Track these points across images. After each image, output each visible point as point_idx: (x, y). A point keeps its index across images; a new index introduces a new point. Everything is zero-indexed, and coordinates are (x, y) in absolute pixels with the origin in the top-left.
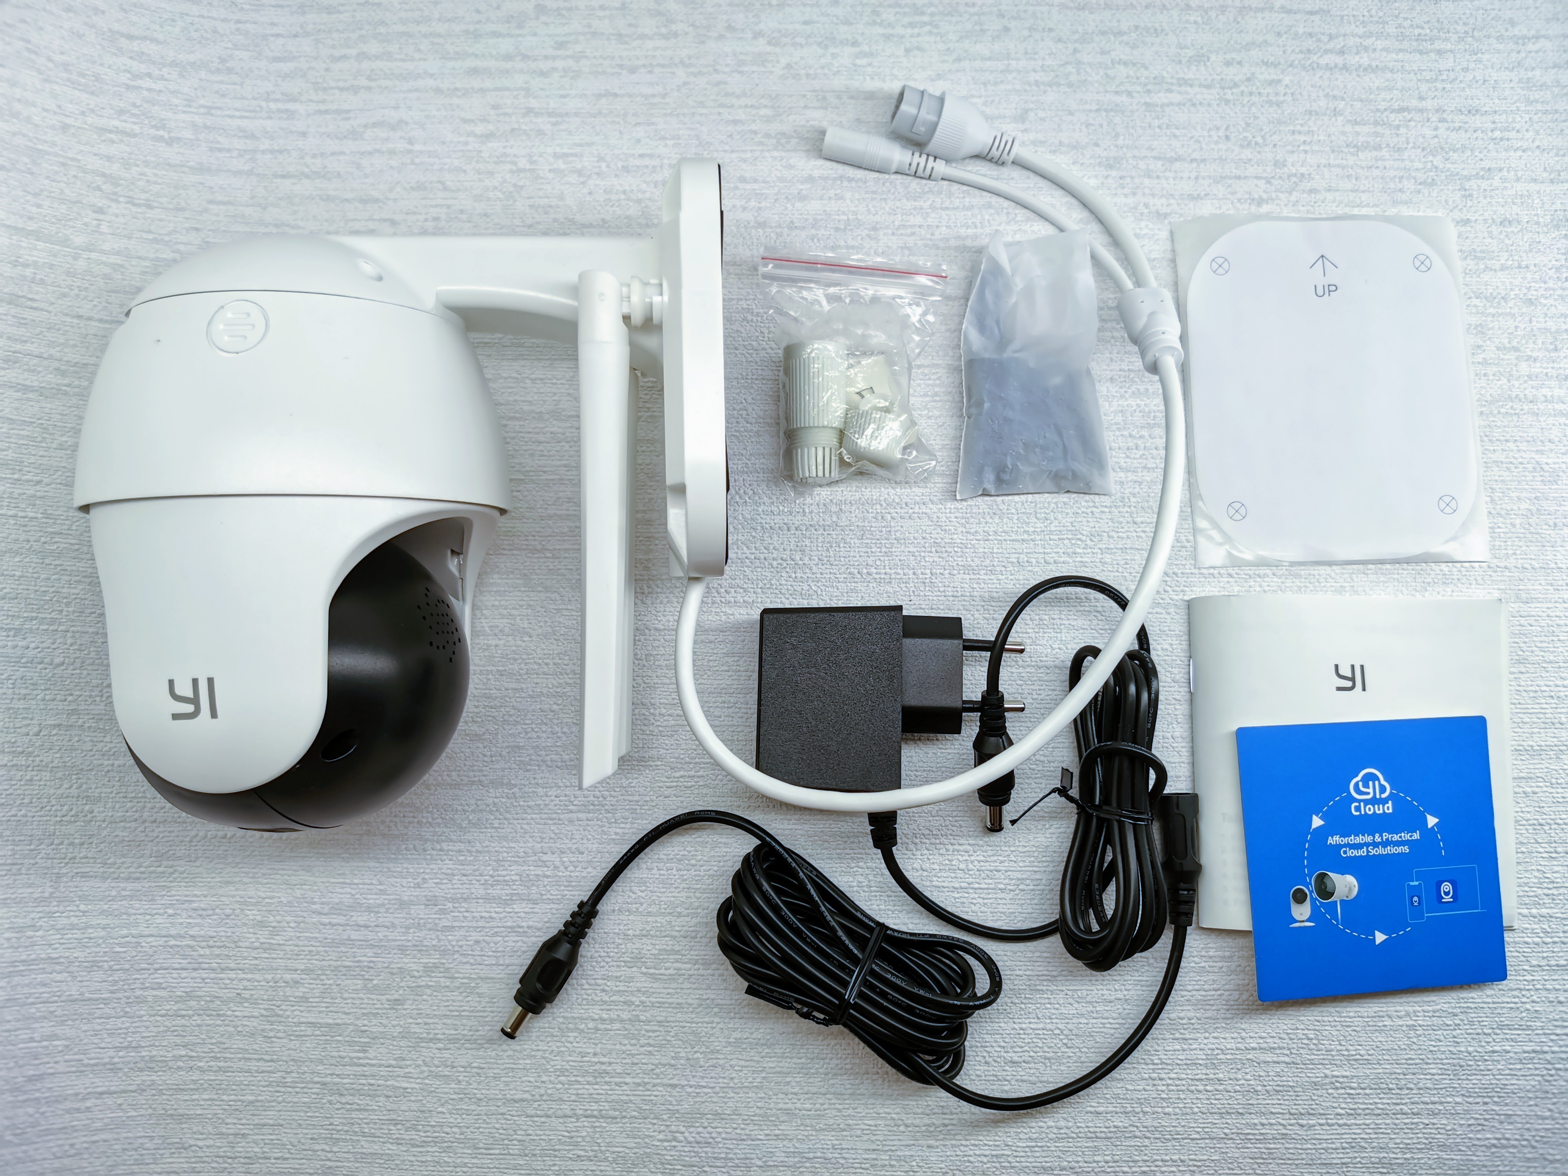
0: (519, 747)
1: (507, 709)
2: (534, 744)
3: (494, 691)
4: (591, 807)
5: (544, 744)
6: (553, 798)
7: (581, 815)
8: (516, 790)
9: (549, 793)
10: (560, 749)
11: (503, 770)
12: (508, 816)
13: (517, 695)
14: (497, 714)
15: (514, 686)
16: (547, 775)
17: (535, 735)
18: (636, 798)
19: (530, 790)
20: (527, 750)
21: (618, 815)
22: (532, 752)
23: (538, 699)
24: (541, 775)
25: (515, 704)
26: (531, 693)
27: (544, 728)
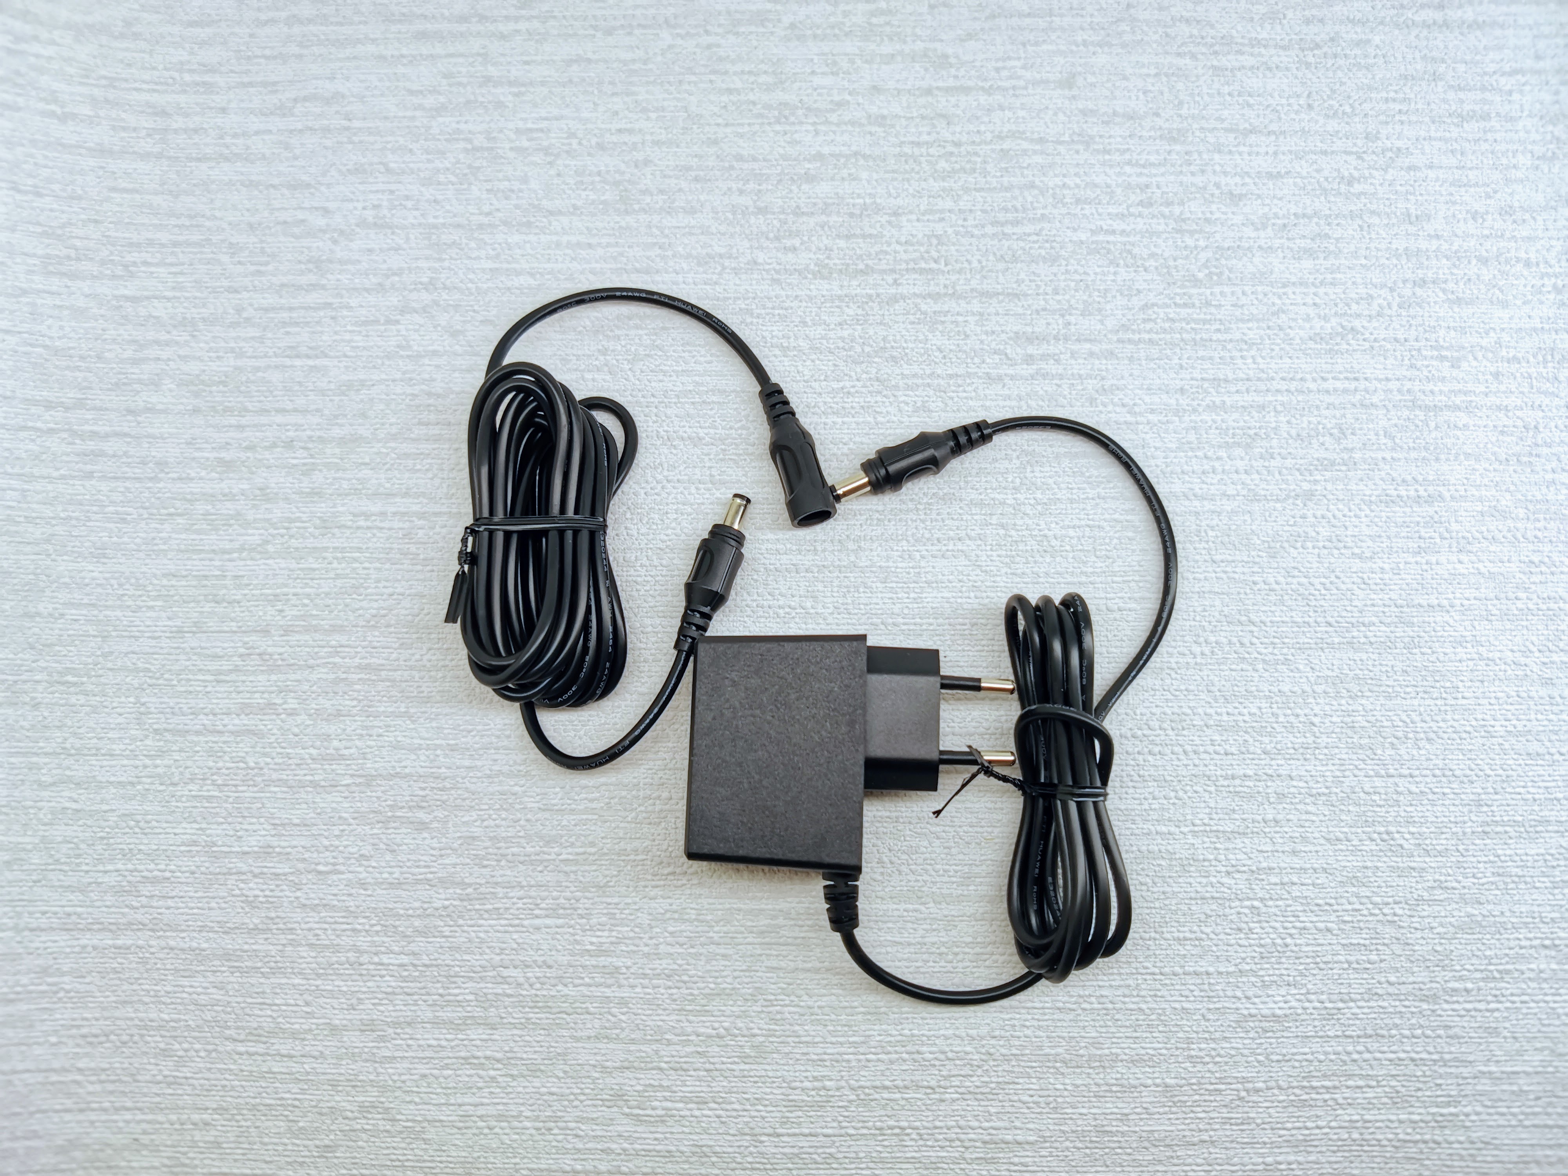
0: (474, 838)
1: (459, 792)
2: (492, 834)
3: (443, 770)
4: (561, 911)
5: (504, 835)
7: (548, 921)
8: (470, 890)
9: (511, 895)
10: (523, 841)
11: (454, 865)
12: (461, 922)
13: (471, 774)
14: (445, 797)
15: (467, 763)
16: (509, 872)
17: (492, 823)
19: (487, 890)
20: (483, 841)
21: (594, 921)
22: (489, 844)
23: (496, 780)
26: (488, 772)
27: (504, 815)
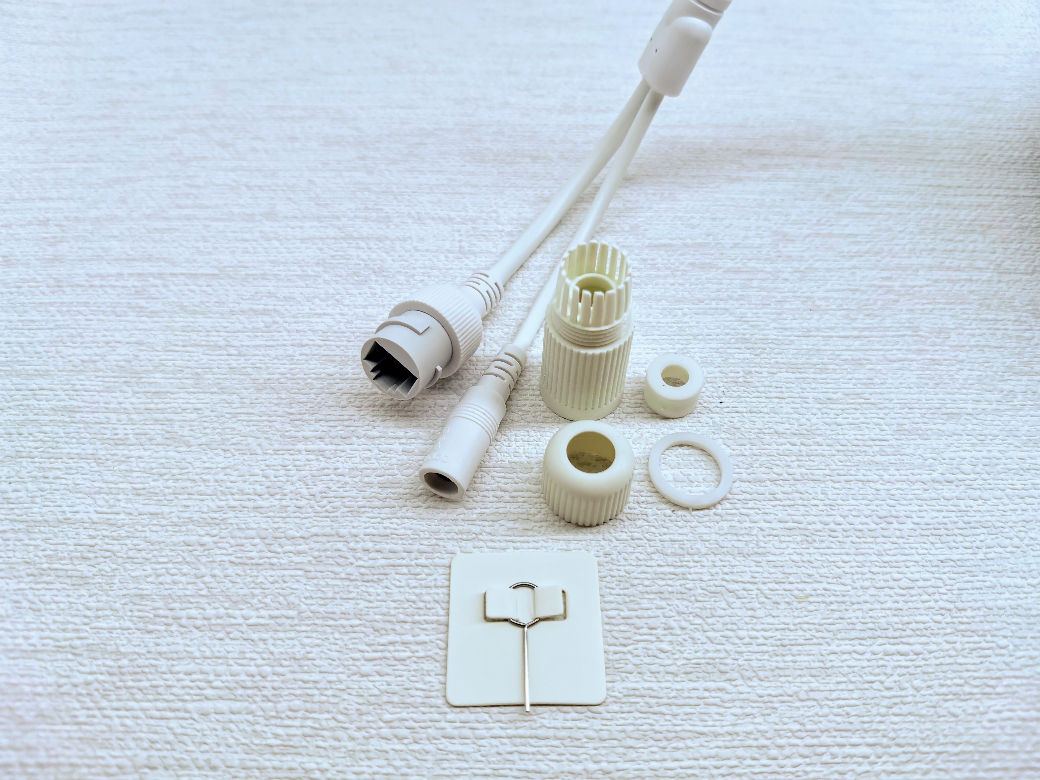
6: (181, 676)
18: (316, 677)
24: (170, 640)
25: (148, 534)
